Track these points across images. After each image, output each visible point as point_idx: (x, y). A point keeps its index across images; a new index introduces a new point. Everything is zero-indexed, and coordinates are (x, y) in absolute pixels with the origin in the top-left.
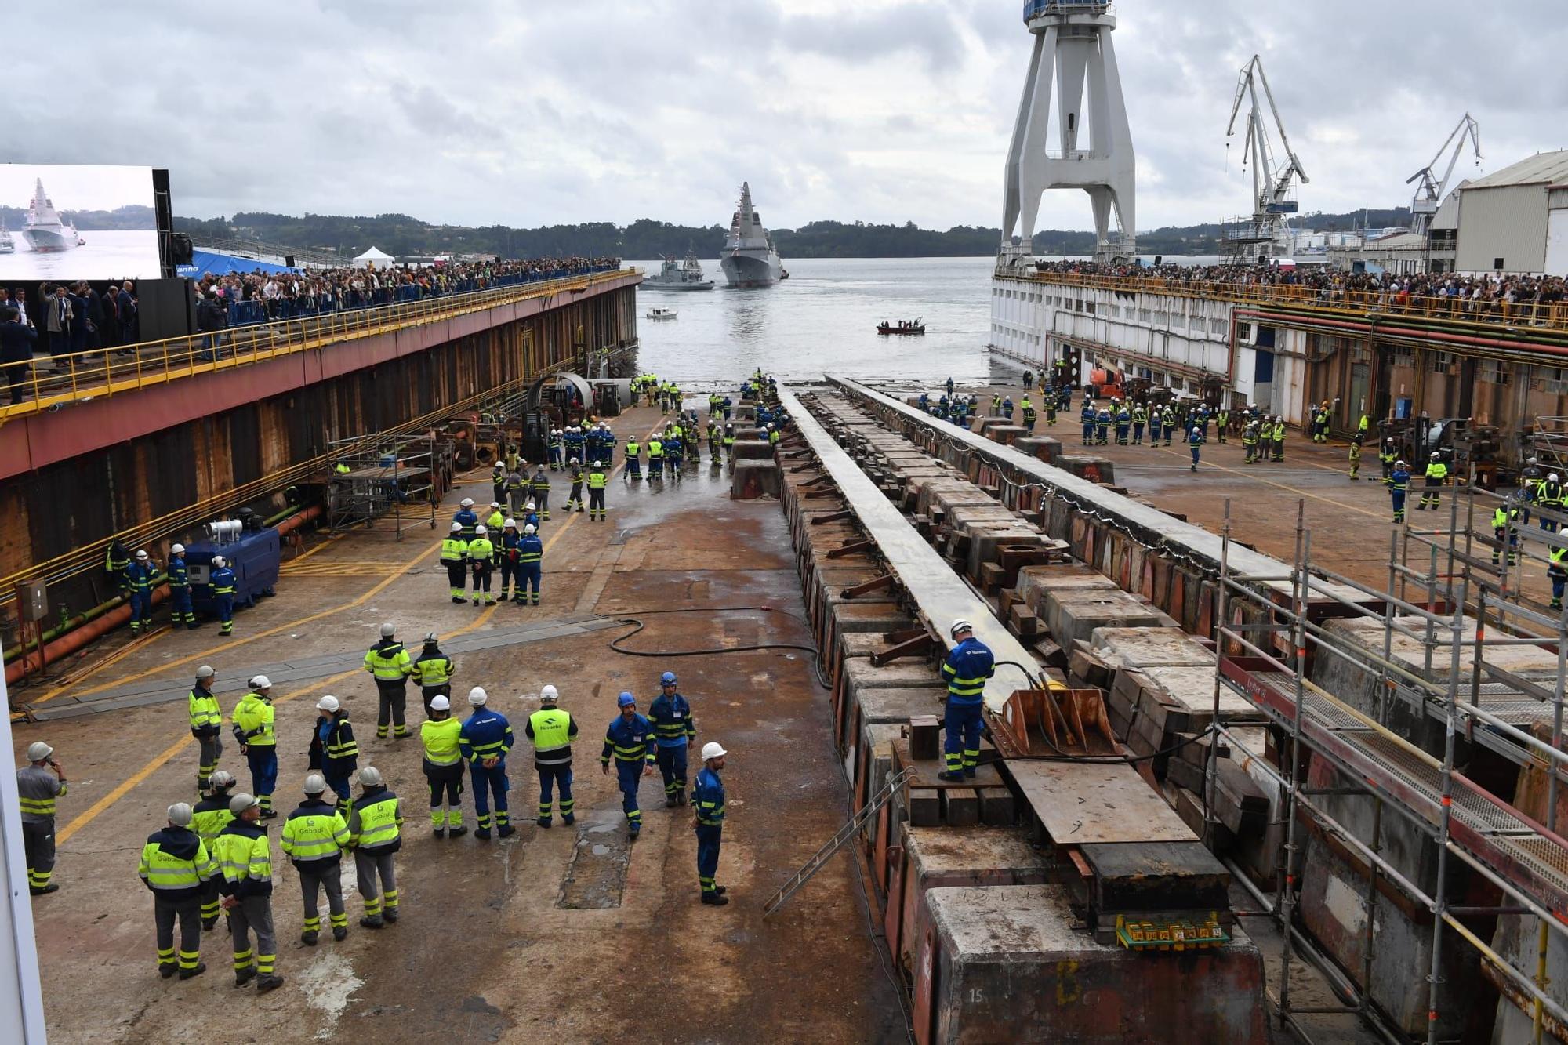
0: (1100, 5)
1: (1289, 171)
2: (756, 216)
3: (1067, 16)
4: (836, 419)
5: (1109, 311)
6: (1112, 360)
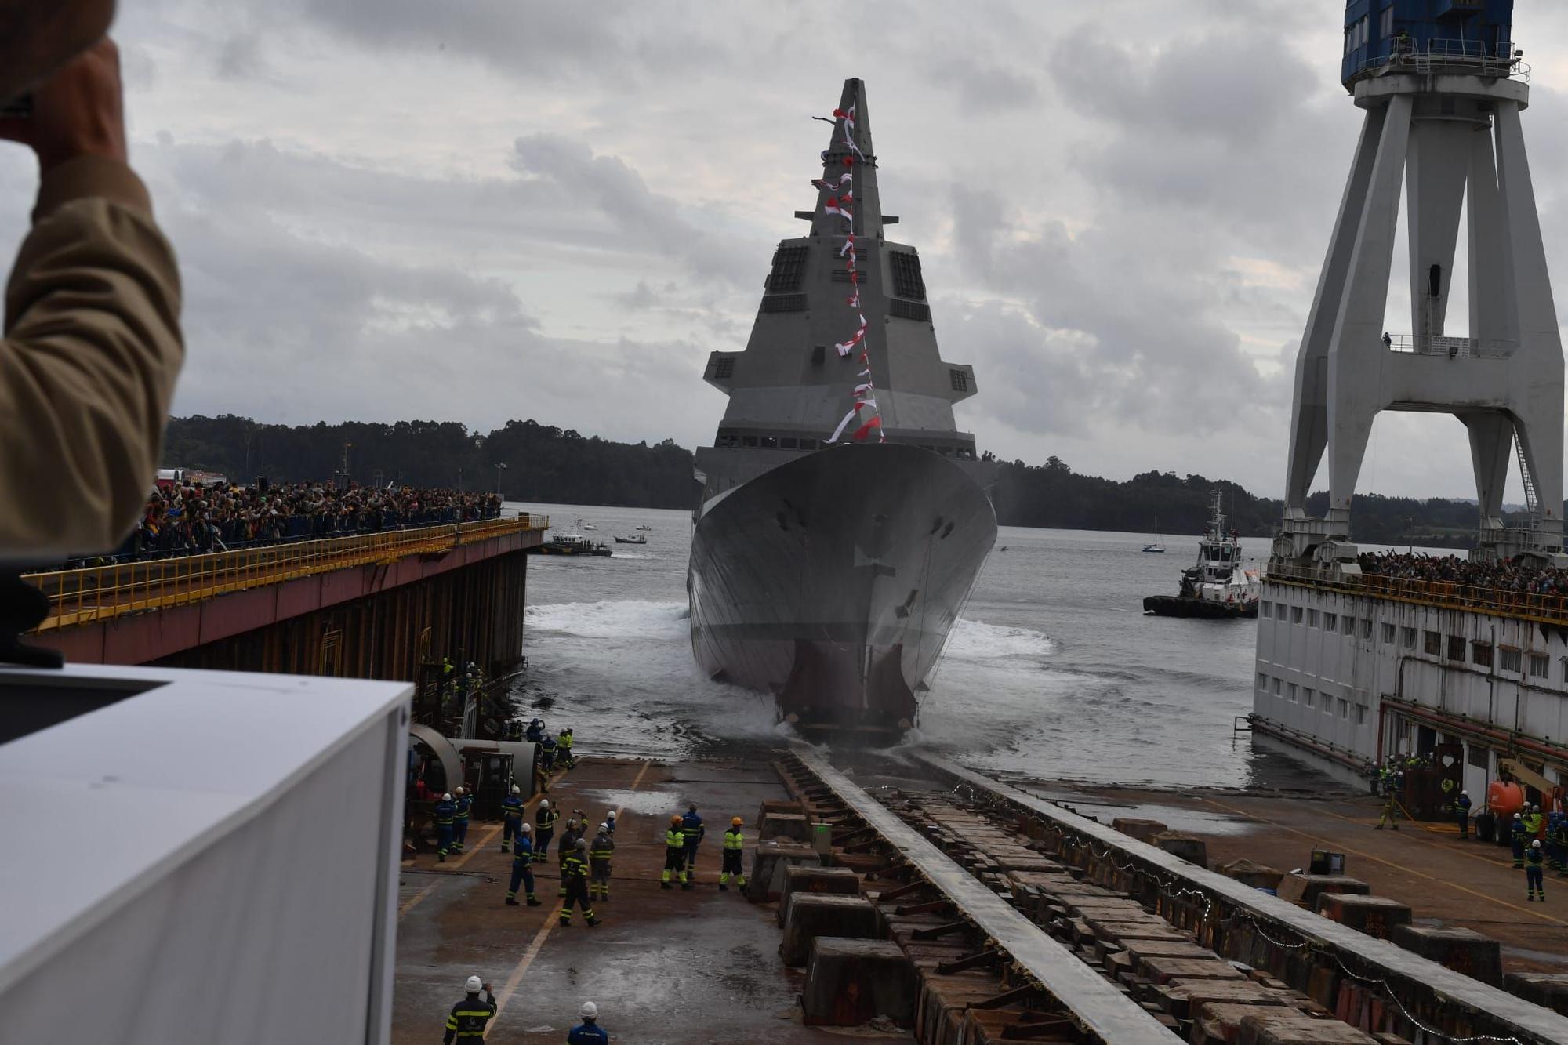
0: (1499, 60)
3: (1434, 78)
4: (980, 856)
5: (1526, 664)
6: (1530, 766)
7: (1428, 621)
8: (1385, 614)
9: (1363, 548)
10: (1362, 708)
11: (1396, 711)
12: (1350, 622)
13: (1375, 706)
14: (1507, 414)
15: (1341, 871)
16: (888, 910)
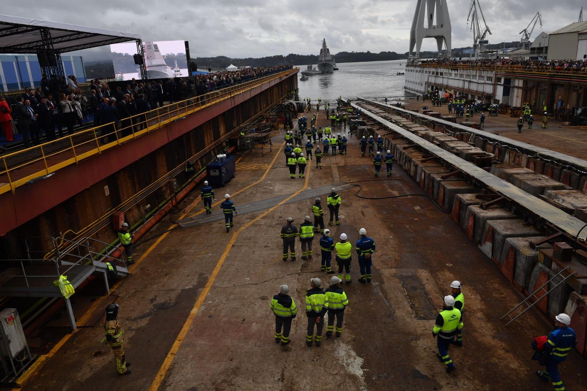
1: (486, 31)
2: (328, 49)
5: (448, 75)
6: (449, 90)
7: (433, 70)
8: (425, 69)
9: (422, 60)
10: (422, 84)
11: (428, 84)
12: (420, 71)
13: (424, 83)
14: (443, 37)
15: (427, 109)
16: (365, 121)
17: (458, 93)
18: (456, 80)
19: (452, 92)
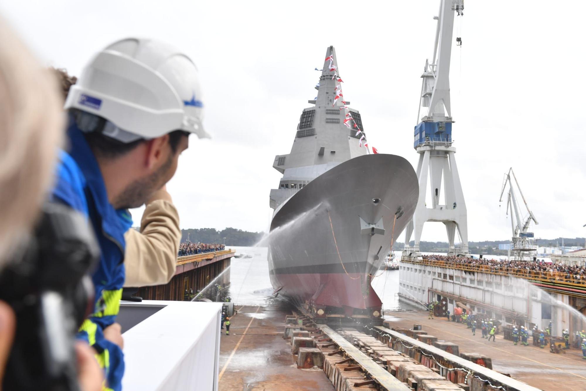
0: (449, 142)
1: (529, 219)
3: (435, 146)
5: (461, 280)
6: (463, 304)
7: (439, 270)
8: (428, 269)
9: (424, 254)
10: (424, 291)
11: (432, 291)
12: (420, 271)
13: (427, 290)
14: (454, 222)
15: (421, 329)
16: (316, 341)
17: (476, 309)
18: (473, 290)
19: (468, 307)
